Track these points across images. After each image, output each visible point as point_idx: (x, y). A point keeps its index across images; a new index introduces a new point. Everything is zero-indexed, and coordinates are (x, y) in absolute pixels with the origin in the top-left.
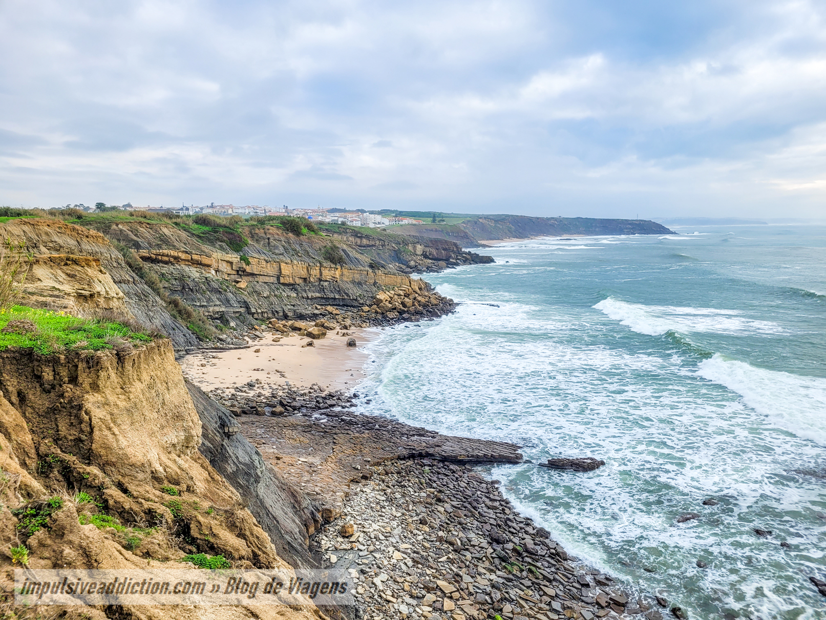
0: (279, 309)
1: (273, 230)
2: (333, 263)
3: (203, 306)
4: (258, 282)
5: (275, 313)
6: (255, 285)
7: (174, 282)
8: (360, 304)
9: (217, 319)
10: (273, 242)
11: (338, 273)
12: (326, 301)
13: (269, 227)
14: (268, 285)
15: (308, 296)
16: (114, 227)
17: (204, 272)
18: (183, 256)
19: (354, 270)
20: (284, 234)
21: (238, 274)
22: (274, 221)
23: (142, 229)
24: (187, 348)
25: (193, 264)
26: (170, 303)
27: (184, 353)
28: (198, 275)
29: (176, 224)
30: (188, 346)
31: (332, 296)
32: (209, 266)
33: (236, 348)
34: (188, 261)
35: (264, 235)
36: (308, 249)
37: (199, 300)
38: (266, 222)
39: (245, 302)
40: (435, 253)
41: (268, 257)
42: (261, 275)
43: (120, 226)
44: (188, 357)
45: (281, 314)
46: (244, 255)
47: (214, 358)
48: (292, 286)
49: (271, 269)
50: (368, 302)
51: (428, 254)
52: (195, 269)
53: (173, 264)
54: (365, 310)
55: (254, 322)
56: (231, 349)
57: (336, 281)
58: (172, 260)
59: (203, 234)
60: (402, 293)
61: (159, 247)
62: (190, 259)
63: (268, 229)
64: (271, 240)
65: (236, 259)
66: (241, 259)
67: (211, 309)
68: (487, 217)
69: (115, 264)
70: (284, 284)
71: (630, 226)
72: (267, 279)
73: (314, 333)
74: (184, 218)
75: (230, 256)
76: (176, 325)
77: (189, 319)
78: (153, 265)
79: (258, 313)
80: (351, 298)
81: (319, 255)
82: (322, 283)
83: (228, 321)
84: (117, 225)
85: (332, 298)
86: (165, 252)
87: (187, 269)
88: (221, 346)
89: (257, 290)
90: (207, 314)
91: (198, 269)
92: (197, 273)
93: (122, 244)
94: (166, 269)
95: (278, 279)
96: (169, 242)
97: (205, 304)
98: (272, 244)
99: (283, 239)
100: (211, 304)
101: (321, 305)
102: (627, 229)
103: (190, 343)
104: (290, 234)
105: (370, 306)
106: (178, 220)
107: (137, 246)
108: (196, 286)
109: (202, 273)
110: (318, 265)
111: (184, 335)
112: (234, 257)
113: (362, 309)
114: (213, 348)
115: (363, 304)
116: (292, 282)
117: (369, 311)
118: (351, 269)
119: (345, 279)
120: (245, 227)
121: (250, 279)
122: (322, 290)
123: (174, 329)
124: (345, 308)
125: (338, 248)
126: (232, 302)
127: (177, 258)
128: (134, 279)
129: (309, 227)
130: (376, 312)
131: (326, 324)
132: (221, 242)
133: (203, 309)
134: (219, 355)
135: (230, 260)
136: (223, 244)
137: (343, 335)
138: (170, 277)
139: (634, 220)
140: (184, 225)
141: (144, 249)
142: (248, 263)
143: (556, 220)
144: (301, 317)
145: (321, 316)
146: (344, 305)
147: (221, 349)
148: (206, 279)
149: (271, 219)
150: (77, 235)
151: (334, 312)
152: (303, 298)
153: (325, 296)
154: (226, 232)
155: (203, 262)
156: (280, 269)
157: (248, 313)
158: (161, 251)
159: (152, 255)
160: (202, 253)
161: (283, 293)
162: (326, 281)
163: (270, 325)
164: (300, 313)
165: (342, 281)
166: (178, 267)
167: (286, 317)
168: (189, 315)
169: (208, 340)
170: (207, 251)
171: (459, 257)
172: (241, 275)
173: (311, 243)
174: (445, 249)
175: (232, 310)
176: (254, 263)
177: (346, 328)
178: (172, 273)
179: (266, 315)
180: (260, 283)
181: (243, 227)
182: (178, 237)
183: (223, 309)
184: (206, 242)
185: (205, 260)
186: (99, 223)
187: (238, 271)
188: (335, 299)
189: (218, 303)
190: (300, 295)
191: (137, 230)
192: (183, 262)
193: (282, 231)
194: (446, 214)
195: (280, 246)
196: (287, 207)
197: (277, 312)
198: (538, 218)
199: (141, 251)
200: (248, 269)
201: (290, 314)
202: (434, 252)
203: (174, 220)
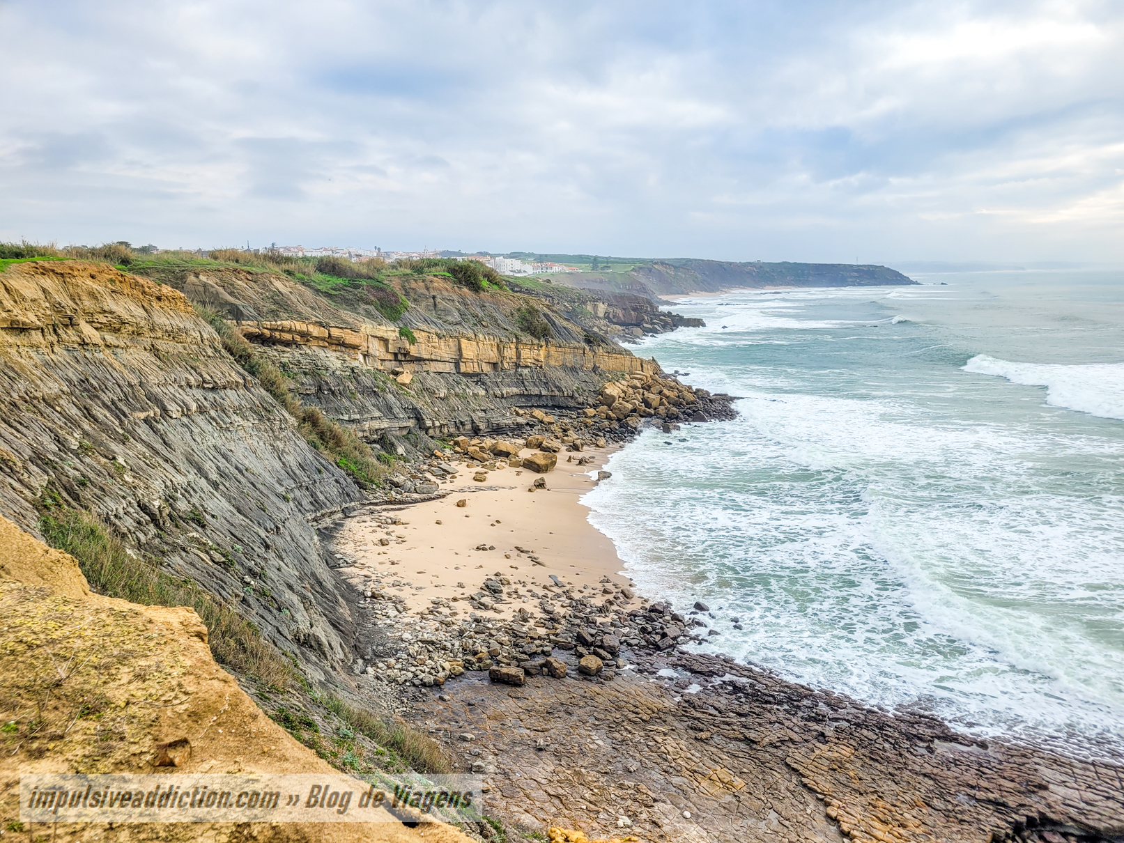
0: (465, 419)
1: (439, 283)
2: (535, 336)
3: (353, 421)
4: (428, 372)
5: (459, 425)
6: (424, 378)
7: (304, 380)
8: (579, 404)
9: (375, 442)
10: (442, 304)
11: (542, 352)
12: (530, 400)
13: (431, 278)
14: (443, 377)
15: (503, 394)
16: (192, 278)
17: (347, 358)
18: (315, 331)
19: (565, 347)
20: (456, 289)
21: (396, 360)
22: (438, 268)
23: (240, 282)
24: (345, 505)
25: (331, 344)
26: (304, 419)
27: (341, 515)
28: (338, 364)
29: (289, 273)
30: (346, 502)
31: (537, 393)
32: (355, 347)
33: (423, 500)
34: (323, 339)
35: (425, 292)
36: (495, 314)
37: (347, 410)
38: (426, 269)
39: (414, 409)
40: (621, 315)
41: (440, 329)
42: (432, 360)
43: (203, 278)
44: (350, 523)
45: (468, 427)
46: (406, 325)
47: (395, 523)
48: (477, 377)
49: (445, 350)
50: (591, 401)
51: (611, 316)
52: (334, 354)
53: (298, 346)
54: (589, 415)
55: (433, 444)
56: (416, 501)
57: (541, 367)
58: (298, 338)
59: (335, 289)
60: (638, 383)
61: (275, 314)
62: (327, 335)
63: (431, 282)
64: (438, 300)
65: (394, 334)
66: (401, 334)
67: (367, 425)
68: (662, 263)
69: (210, 352)
70: (466, 375)
71: (856, 274)
72: (441, 367)
73: (538, 462)
74: (301, 264)
75: (384, 328)
76: (320, 463)
77: (338, 449)
78: (267, 349)
79: (435, 428)
80: (566, 394)
81: (510, 324)
82: (520, 370)
83: (392, 444)
84: (197, 275)
85: (536, 395)
86: (287, 323)
87: (321, 354)
88: (399, 497)
89: (429, 386)
90: (360, 434)
91: (339, 354)
92: (337, 361)
93: (210, 310)
94: (289, 355)
95: (457, 365)
96: (289, 306)
97: (357, 417)
98: (439, 306)
99: (455, 298)
100: (366, 416)
101: (521, 407)
102: (851, 277)
103: (348, 495)
104: (465, 290)
105: (595, 406)
106: (292, 267)
107: (237, 315)
108: (339, 385)
109: (345, 361)
110: (514, 340)
111: (337, 481)
112: (390, 331)
113: (584, 413)
114: (386, 503)
115: (583, 403)
116: (477, 370)
117: (594, 416)
118: (560, 347)
119: (552, 363)
120: (393, 279)
121: (415, 366)
122: (521, 382)
123: (320, 471)
124: (557, 411)
125: (537, 311)
126: (396, 410)
127: (304, 335)
128: (244, 379)
129: (490, 276)
130: (609, 418)
131: (544, 443)
132: (367, 303)
133: (354, 426)
134: (402, 515)
135: (385, 335)
136: (371, 308)
137: (580, 463)
138: (296, 370)
139: (860, 266)
140: (302, 276)
141: (249, 320)
142: (413, 341)
143: (754, 266)
144: (498, 430)
145: (528, 428)
146: (554, 407)
147: (400, 502)
148: (353, 372)
149: (432, 264)
150: (141, 297)
151: (546, 419)
152: (496, 397)
153: (526, 393)
154: (373, 287)
155: (347, 342)
156: (460, 349)
157: (420, 428)
158: (279, 323)
159: (265, 331)
160: (344, 325)
161: (468, 390)
162: (526, 367)
163: (457, 449)
164: (498, 424)
165: (550, 367)
166: (308, 351)
167: (476, 431)
168: (337, 441)
169: (374, 487)
170: (351, 320)
171: (655, 321)
172: (400, 361)
173: (497, 304)
174: (635, 309)
175: (397, 425)
176: (421, 340)
177: (576, 448)
178: (299, 361)
179: (446, 430)
180: (432, 374)
181: (389, 279)
182: (300, 295)
183: (385, 425)
184: (341, 304)
185: (351, 338)
186: (163, 271)
187: (396, 355)
188: (540, 396)
189: (377, 414)
190: (491, 392)
191: (232, 285)
192: (315, 342)
193: (451, 285)
194: (603, 258)
195: (454, 310)
196: (379, 249)
197: (462, 423)
198: (731, 264)
199: (243, 322)
200: (413, 351)
201: (482, 426)
202: (620, 313)
203: (285, 267)
